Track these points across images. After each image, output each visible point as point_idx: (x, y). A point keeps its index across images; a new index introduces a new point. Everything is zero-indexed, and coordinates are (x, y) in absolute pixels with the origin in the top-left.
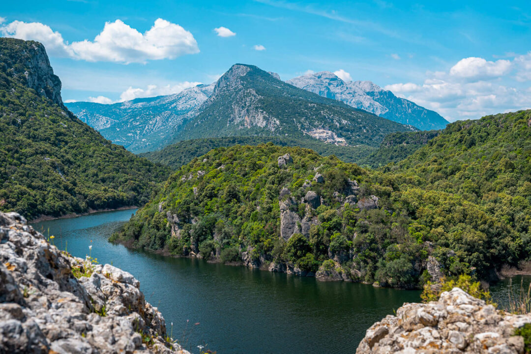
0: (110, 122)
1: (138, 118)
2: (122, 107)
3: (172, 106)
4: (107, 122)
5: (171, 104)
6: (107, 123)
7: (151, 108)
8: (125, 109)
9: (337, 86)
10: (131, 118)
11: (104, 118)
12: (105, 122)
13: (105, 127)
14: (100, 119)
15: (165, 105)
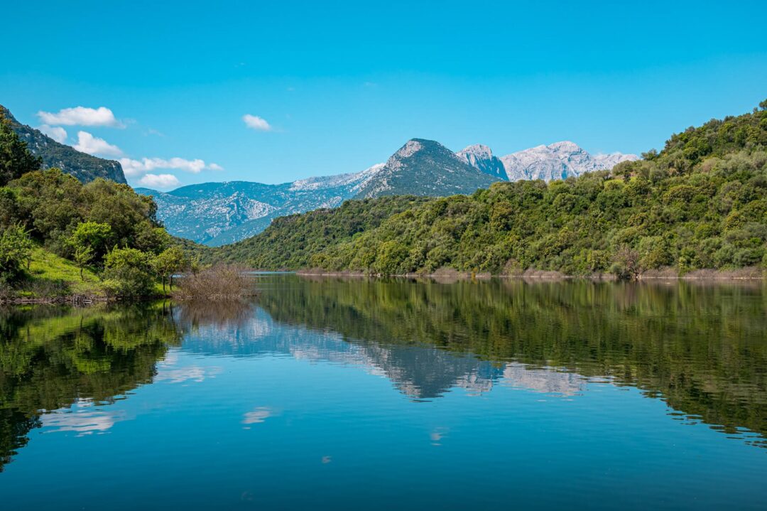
0: (267, 210)
1: (301, 205)
2: (291, 189)
3: (354, 188)
4: (264, 209)
5: (353, 186)
6: (263, 211)
7: (325, 192)
8: (295, 192)
9: (581, 162)
10: (291, 206)
11: (260, 204)
12: (262, 210)
13: (261, 216)
14: (255, 205)
15: (345, 187)
